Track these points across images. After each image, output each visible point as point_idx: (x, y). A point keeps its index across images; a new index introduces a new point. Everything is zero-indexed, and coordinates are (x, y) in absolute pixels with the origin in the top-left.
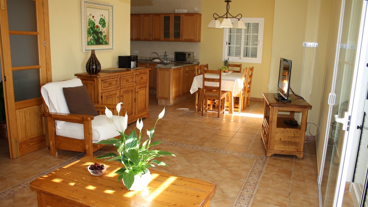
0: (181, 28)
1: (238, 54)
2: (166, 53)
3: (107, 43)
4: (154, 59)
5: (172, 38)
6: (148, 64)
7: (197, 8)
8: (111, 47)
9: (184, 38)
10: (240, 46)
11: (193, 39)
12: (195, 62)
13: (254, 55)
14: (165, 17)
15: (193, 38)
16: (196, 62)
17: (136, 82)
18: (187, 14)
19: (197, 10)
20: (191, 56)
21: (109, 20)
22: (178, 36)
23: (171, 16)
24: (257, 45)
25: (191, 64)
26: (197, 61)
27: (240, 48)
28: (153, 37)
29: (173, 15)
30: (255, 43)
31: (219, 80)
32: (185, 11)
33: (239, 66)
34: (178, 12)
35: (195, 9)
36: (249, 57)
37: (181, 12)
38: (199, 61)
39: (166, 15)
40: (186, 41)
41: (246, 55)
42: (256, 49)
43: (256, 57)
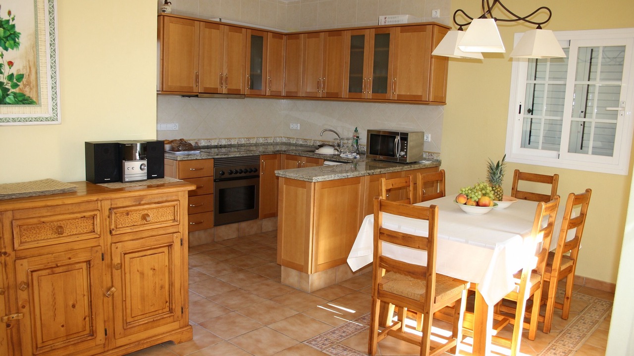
0: (391, 66)
1: (552, 142)
2: (356, 131)
3: (24, 100)
4: (321, 146)
5: (368, 92)
6: (304, 159)
7: (439, 11)
8: (50, 114)
9: (397, 93)
10: (558, 118)
11: (421, 96)
12: (425, 159)
13: (606, 148)
14: (352, 37)
15: (420, 94)
16: (428, 160)
17: (111, 232)
18: (405, 28)
19: (438, 15)
20: (411, 142)
21: (36, 26)
22: (381, 88)
23: (367, 32)
24: (615, 115)
25: (417, 166)
26: (435, 158)
27: (560, 123)
28: (325, 91)
29: (373, 32)
30: (608, 109)
31: (428, 244)
32: (404, 19)
33: (550, 180)
34: (387, 24)
35: (434, 13)
36: (587, 153)
37: (394, 23)
38: (441, 158)
39: (356, 33)
40: (402, 100)
41: (581, 147)
42: (613, 128)
43: (611, 155)
